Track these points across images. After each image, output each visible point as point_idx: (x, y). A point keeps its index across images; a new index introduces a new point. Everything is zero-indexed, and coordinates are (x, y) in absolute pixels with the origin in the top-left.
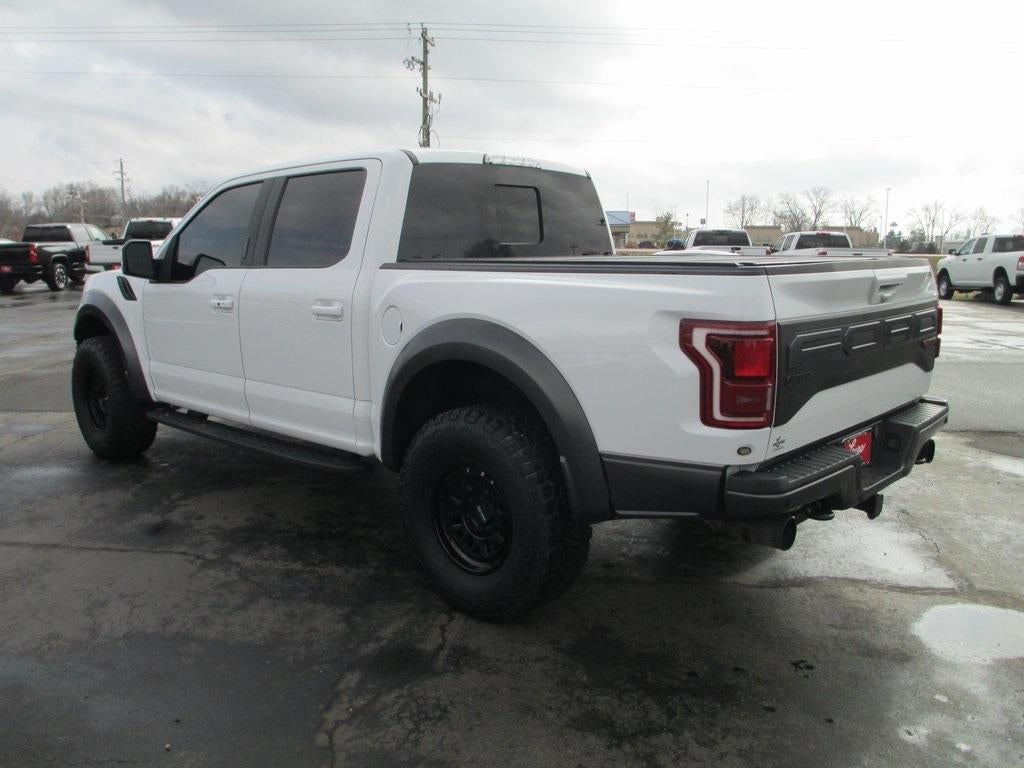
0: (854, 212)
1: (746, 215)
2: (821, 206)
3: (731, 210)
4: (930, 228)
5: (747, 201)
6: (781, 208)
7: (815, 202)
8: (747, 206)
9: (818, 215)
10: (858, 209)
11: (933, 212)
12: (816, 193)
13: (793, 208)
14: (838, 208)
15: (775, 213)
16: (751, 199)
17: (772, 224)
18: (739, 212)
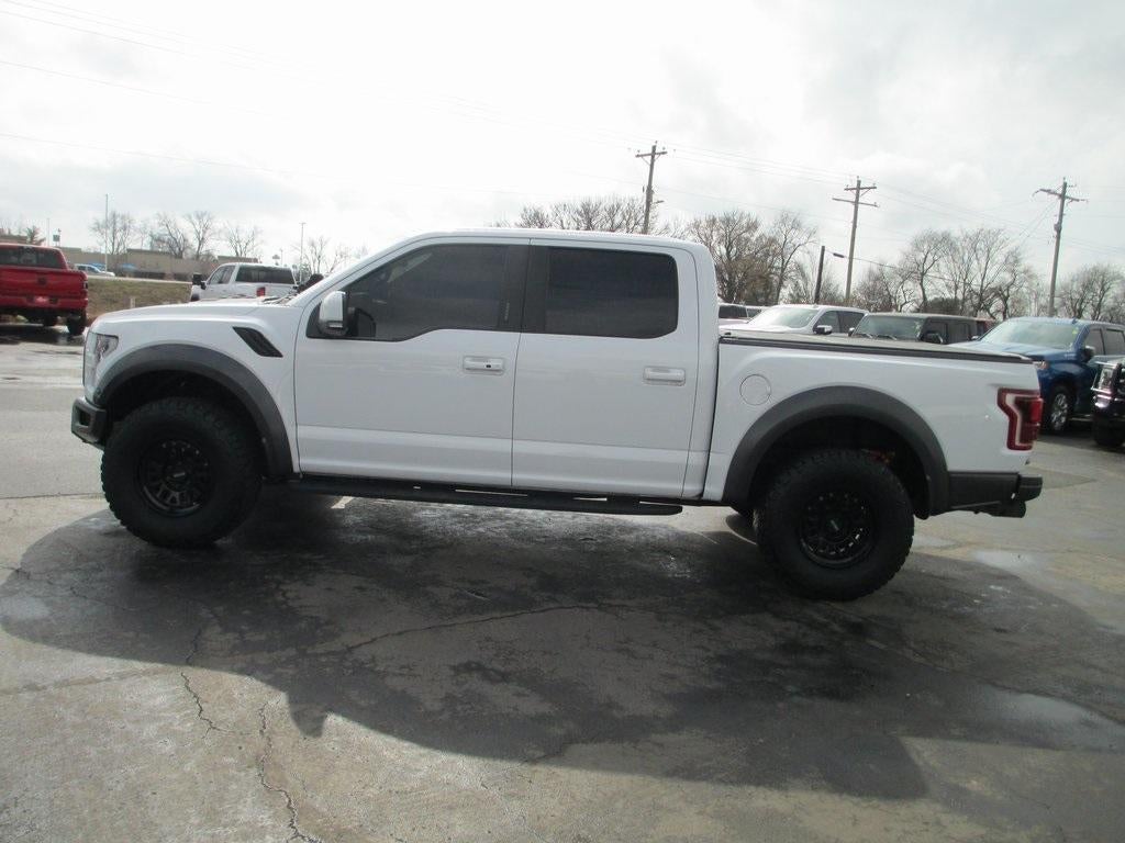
0: (238, 242)
1: (119, 235)
2: (204, 232)
3: (98, 228)
4: (316, 265)
5: (118, 219)
6: (159, 231)
7: (198, 228)
8: (119, 225)
9: (201, 241)
10: (243, 237)
11: (318, 248)
12: (199, 217)
13: (173, 231)
14: (223, 236)
15: (151, 236)
16: (123, 217)
17: (148, 248)
18: (109, 232)
